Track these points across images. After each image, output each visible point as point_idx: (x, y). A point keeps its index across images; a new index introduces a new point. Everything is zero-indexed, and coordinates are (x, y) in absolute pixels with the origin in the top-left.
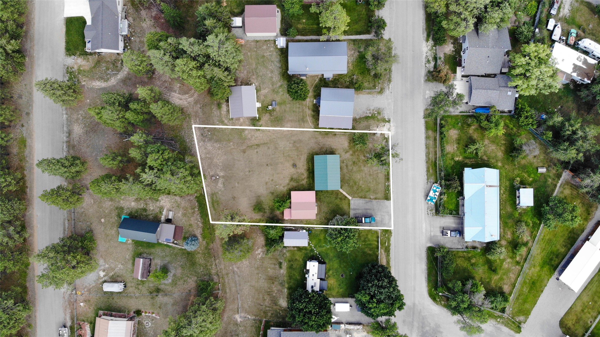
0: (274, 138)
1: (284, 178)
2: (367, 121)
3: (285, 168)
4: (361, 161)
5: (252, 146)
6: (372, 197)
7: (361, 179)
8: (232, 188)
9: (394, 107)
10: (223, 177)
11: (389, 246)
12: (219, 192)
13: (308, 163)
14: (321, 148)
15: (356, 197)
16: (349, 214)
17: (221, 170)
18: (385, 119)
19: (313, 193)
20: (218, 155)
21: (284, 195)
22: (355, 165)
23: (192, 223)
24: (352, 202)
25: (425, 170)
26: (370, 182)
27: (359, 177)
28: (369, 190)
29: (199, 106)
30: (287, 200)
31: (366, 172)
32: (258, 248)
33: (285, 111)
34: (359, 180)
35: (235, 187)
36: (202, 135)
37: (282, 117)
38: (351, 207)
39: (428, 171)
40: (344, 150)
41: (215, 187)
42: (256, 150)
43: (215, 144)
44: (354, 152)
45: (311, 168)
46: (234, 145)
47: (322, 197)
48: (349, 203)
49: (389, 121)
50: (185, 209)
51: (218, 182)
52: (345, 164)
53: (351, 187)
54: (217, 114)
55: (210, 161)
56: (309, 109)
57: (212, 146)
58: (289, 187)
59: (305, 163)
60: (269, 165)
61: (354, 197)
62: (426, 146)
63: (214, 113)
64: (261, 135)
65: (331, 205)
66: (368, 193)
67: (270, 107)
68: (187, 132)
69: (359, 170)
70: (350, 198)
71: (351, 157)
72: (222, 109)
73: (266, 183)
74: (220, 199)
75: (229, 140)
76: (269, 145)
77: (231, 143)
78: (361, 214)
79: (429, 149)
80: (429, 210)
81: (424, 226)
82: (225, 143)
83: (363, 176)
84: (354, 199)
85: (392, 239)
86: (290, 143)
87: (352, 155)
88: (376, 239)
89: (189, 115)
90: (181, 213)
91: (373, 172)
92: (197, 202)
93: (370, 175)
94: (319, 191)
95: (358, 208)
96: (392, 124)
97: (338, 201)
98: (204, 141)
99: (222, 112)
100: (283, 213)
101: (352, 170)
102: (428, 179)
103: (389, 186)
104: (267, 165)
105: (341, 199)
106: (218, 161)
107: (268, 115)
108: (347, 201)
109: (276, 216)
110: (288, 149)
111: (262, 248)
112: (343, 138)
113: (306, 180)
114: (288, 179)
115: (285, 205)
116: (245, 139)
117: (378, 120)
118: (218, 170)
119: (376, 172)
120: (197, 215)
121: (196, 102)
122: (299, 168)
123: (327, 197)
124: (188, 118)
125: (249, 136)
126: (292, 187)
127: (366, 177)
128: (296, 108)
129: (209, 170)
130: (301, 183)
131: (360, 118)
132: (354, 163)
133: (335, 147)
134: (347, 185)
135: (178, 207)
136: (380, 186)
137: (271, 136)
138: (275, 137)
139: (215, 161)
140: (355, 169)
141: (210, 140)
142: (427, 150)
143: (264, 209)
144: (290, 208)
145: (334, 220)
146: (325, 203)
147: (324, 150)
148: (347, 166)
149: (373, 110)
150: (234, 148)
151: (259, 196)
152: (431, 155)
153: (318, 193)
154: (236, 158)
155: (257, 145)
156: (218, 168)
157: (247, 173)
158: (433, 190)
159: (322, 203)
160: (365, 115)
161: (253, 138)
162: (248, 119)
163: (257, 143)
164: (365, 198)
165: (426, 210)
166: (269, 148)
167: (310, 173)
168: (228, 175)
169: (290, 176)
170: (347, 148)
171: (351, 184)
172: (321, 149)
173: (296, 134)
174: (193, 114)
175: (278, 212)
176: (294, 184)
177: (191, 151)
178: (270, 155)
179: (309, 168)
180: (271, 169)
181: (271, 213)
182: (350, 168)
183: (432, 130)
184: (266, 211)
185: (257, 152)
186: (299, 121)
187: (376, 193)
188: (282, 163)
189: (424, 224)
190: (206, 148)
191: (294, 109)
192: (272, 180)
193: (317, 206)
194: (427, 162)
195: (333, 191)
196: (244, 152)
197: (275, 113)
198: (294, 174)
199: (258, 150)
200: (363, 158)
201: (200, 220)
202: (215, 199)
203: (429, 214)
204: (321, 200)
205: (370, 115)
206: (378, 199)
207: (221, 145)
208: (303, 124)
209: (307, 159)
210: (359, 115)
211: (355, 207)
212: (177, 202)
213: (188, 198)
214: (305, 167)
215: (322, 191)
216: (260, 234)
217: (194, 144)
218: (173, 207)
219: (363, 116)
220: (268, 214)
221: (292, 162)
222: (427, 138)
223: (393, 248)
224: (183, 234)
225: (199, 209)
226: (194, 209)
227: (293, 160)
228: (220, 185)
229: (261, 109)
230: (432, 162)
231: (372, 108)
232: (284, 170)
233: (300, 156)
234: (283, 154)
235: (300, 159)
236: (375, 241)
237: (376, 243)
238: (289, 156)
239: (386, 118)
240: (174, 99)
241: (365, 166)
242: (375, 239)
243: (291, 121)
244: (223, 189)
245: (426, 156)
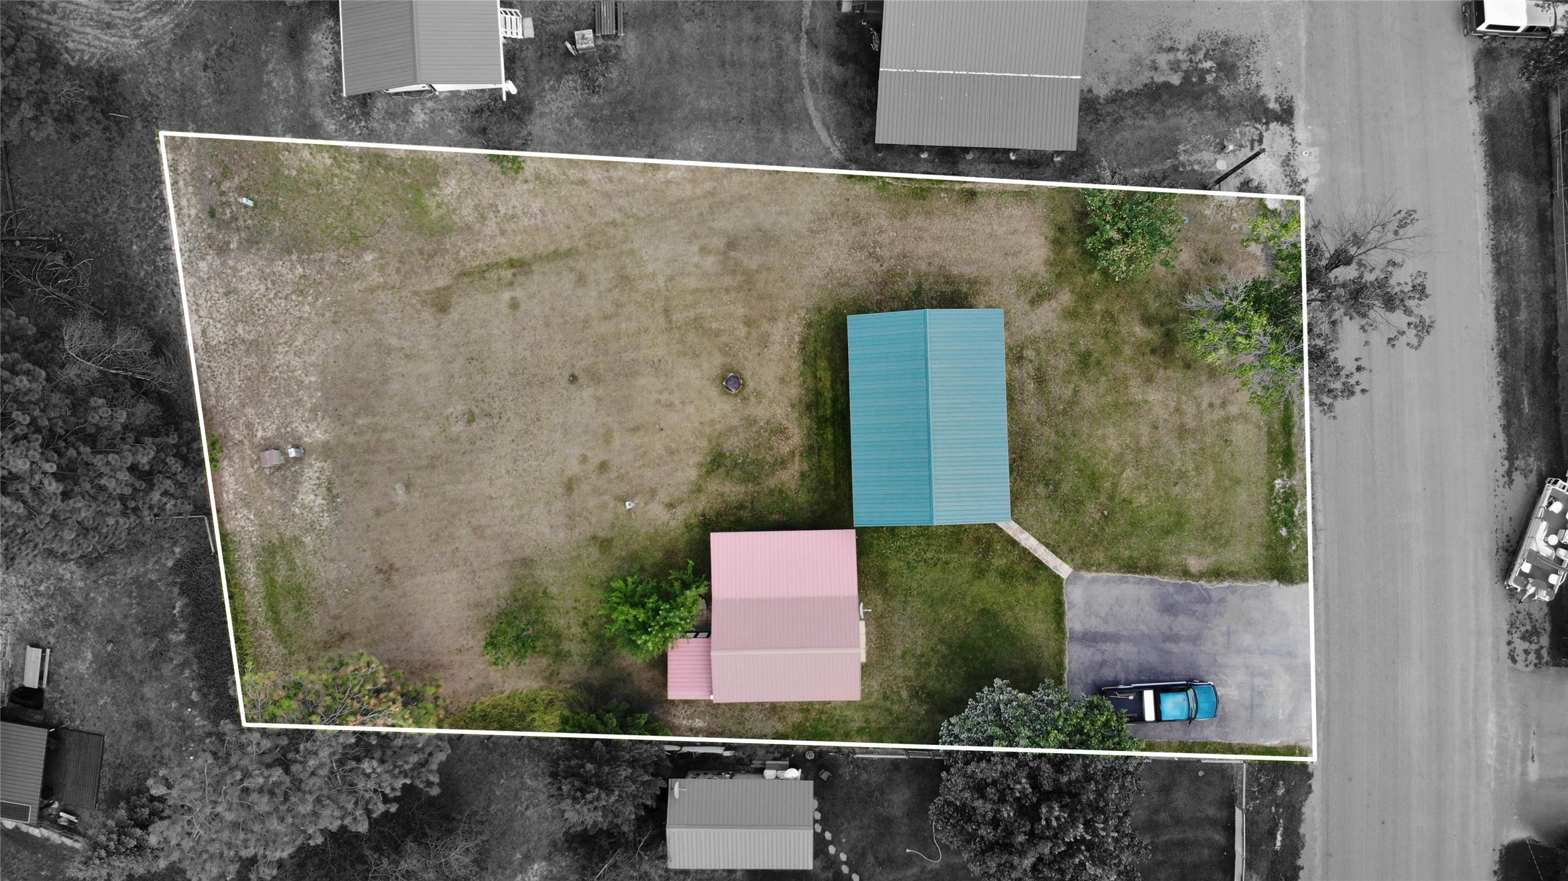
0: (614, 223)
1: (671, 452)
2: (1161, 116)
3: (676, 398)
4: (1127, 351)
5: (483, 272)
6: (1194, 564)
7: (1129, 457)
8: (378, 513)
9: (1310, 33)
10: (327, 451)
11: (1294, 845)
12: (307, 540)
13: (809, 363)
14: (890, 277)
15: (1099, 567)
16: (1060, 665)
17: (314, 410)
18: (1262, 101)
19: (842, 543)
20: (296, 326)
21: (670, 553)
22: (1093, 372)
23: (153, 715)
24: (1074, 595)
25: (1497, 400)
26: (1182, 475)
27: (1113, 444)
28: (1178, 523)
29: (201, 56)
30: (686, 586)
31: (1160, 413)
32: (528, 858)
33: (673, 59)
34: (1119, 460)
35: (393, 506)
36: (212, 214)
37: (656, 95)
38: (1068, 624)
39: (1510, 406)
40: (1024, 285)
41: (284, 506)
42: (507, 295)
43: (279, 267)
44: (1085, 298)
45: (828, 394)
46: (382, 268)
47: (893, 565)
48: (1059, 603)
49: (1286, 115)
50: (114, 633)
51: (297, 480)
52: (1029, 368)
53: (1071, 506)
54: (286, 90)
55: (252, 360)
56: (813, 45)
57: (263, 278)
58: (702, 504)
59: (795, 365)
60: (583, 380)
61: (1085, 565)
62: (1496, 258)
63: (269, 83)
64: (536, 205)
65: (947, 615)
66: (1172, 540)
67: (586, 39)
68: (131, 201)
69: (1116, 405)
70: (1064, 570)
71: (1065, 327)
72: (308, 58)
73: (569, 486)
74: (309, 574)
75: (355, 238)
76: (581, 265)
77: (369, 257)
78: (1134, 667)
79: (1510, 279)
80: (1516, 637)
81: (1491, 727)
82: (333, 256)
83: (1136, 437)
84: (1088, 575)
85: (1313, 810)
86: (703, 250)
87: (1070, 315)
88: (1223, 814)
89: (145, 107)
90: (89, 656)
91: (1199, 416)
92: (183, 592)
93: (1182, 432)
94: (877, 529)
95: (1111, 629)
96: (1302, 132)
97: (988, 590)
98: (222, 250)
99: (311, 76)
100: (661, 664)
101: (1072, 403)
102: (1511, 456)
103: (1291, 497)
104: (573, 379)
105: (1006, 575)
106: (296, 362)
107: (571, 82)
108: (1043, 590)
109: (624, 678)
110: (692, 283)
111: (549, 858)
112: (1016, 212)
113: (796, 467)
114: (695, 459)
115: (674, 617)
116: (443, 229)
117: (1223, 109)
118: (297, 414)
119: (1219, 414)
120: (185, 664)
121: (184, 39)
122: (759, 395)
123: (921, 567)
124: (139, 125)
125: (467, 213)
126: (718, 504)
127: (1156, 444)
128: (739, 41)
129: (250, 411)
130: (772, 482)
131: (1117, 98)
132: (1085, 361)
133: (969, 271)
134: (1041, 490)
135: (74, 620)
136: (1242, 497)
137: (591, 210)
138: (618, 216)
139: (280, 359)
140: (1089, 398)
141: (252, 242)
142: (1505, 286)
143: (557, 636)
144: (704, 628)
145: (974, 711)
146: (916, 603)
147: (903, 288)
148: (1041, 379)
149: (1192, 50)
150: (383, 287)
151: (526, 563)
152: (1523, 316)
153: (866, 542)
154: (394, 341)
155: (512, 264)
156: (299, 402)
157: (457, 428)
158: (1548, 516)
159: (896, 603)
160: (1145, 77)
161: (491, 226)
162: (455, 110)
163: (515, 255)
164: (1153, 568)
165: (1505, 638)
166: (581, 280)
167: (821, 422)
168: (351, 439)
169: (704, 443)
170: (1044, 274)
171: (1065, 488)
172: (885, 283)
173: (742, 198)
174: (166, 99)
175: (633, 661)
176: (732, 490)
177: (152, 307)
178: (586, 322)
179: (818, 393)
180: (599, 400)
181: (597, 662)
182: (1061, 390)
183: (1525, 172)
184: (566, 646)
185: (514, 305)
186: (755, 119)
187: (1219, 542)
188: (656, 366)
189: (1492, 716)
190: (235, 291)
191: (728, 50)
192: (603, 467)
193: (867, 617)
194: (1504, 355)
195: (957, 534)
196: (441, 304)
197: (614, 74)
198: (732, 429)
199: (519, 293)
200: (1140, 331)
201: (195, 696)
202: (281, 576)
203: (1520, 658)
204: (892, 580)
205: (1176, 80)
206: (1233, 575)
207: (311, 271)
208: (778, 137)
209: (804, 343)
210: (1112, 79)
211: (1094, 624)
212: (66, 593)
213: (131, 572)
214: (794, 391)
215: (892, 530)
216: (535, 776)
217: (170, 269)
218: (47, 625)
219: (1139, 81)
220: (575, 668)
221: (718, 360)
222: (1500, 213)
223: (1317, 860)
224: (107, 773)
225: (190, 633)
226: (159, 633)
227: (725, 350)
228: (310, 496)
229: (530, 53)
230: (1531, 350)
231: (1186, 38)
232: (670, 405)
233: (765, 326)
234: (667, 312)
235: (764, 342)
236: (1213, 822)
237: (1219, 838)
238: (697, 323)
239: (1270, 93)
240: (74, 24)
241: (1149, 380)
242: (1211, 812)
243: (710, 118)
244: (326, 521)
245: (1499, 318)
